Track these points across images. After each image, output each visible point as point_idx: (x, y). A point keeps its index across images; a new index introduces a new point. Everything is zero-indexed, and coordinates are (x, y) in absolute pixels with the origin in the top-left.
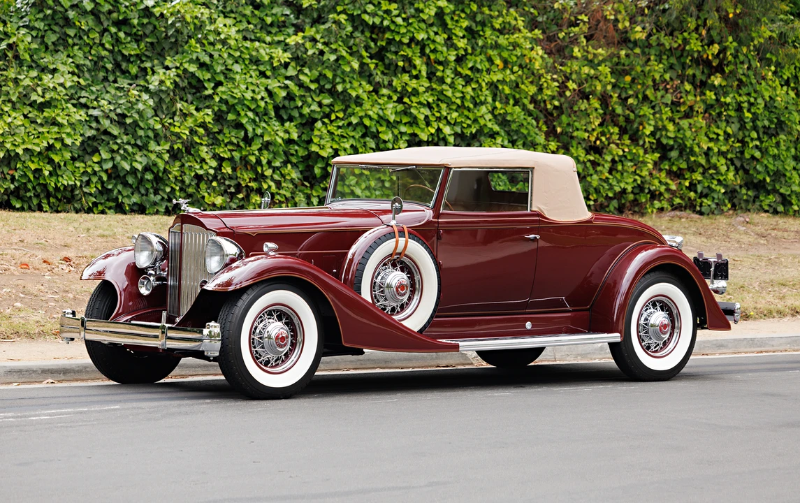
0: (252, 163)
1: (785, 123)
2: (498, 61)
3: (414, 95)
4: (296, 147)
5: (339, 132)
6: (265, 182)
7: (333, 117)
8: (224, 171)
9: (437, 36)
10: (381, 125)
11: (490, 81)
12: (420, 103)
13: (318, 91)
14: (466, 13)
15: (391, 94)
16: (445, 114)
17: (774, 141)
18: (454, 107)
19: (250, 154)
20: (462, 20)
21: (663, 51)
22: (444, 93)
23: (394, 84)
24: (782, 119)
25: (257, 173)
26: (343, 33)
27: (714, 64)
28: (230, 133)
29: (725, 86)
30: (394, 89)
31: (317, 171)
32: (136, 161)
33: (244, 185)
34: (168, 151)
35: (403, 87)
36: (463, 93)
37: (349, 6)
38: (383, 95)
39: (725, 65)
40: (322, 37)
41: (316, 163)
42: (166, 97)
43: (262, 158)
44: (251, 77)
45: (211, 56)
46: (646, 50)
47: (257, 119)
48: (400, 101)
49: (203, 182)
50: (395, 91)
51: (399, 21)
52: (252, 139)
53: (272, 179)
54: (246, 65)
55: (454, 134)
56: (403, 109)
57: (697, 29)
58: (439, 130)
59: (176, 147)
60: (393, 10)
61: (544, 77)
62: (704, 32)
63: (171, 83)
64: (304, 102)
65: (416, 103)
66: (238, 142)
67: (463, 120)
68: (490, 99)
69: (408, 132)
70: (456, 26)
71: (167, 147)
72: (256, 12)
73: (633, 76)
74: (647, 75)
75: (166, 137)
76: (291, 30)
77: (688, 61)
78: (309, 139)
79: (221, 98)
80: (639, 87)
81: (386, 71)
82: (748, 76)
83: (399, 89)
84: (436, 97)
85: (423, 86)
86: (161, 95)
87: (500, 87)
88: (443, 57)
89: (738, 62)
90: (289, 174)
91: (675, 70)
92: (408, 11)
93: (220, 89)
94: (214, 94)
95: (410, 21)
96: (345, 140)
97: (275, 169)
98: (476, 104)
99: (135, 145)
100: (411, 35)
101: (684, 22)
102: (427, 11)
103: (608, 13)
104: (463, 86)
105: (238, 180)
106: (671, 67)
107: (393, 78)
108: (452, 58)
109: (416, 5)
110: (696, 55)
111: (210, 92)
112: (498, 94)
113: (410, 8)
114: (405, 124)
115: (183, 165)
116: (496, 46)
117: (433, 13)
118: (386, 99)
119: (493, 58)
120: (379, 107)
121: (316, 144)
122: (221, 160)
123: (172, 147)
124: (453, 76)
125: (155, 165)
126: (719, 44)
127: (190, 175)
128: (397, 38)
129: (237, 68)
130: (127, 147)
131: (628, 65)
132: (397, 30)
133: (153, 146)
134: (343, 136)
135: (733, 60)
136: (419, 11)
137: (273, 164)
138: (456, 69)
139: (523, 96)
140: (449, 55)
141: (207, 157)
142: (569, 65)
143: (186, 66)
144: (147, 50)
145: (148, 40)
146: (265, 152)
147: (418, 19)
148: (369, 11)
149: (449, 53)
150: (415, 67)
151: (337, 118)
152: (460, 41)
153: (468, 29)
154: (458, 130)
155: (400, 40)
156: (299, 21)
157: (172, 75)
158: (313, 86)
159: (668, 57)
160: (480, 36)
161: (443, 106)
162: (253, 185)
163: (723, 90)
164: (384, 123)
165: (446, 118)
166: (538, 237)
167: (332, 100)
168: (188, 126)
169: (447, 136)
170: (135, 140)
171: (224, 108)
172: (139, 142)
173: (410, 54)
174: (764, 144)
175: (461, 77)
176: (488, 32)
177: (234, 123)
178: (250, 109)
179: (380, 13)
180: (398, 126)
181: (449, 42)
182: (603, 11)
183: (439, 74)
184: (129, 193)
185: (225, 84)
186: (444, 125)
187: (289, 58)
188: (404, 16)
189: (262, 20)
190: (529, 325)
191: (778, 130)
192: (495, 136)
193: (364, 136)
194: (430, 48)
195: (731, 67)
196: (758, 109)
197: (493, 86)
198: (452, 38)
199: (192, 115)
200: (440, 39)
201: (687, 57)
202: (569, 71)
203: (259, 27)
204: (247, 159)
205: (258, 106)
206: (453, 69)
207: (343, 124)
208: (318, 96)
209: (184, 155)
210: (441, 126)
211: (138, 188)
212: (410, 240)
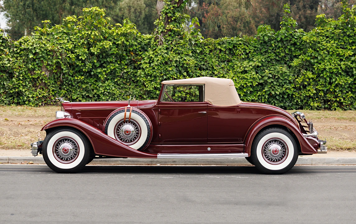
8: (320, 94)
25: (335, 95)
32: (277, 91)
33: (329, 99)
43: (336, 90)
53: (342, 97)
59: (297, 86)
66: (326, 84)
71: (293, 86)
75: (293, 83)
94: (315, 67)
105: (327, 97)
122: (318, 90)
125: (288, 92)
146: (337, 87)
166: (206, 112)
168: (302, 78)
187: (352, 54)
190: (209, 149)
212: (132, 113)
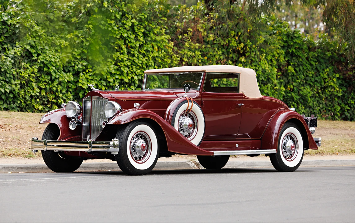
0: (54, 91)
1: (271, 79)
2: (156, 48)
3: (122, 62)
4: (71, 85)
5: (90, 78)
6: (59, 100)
7: (87, 71)
8: (42, 94)
9: (131, 36)
10: (108, 75)
11: (153, 56)
12: (125, 65)
13: (80, 60)
14: (143, 26)
15: (112, 61)
16: (135, 70)
17: (266, 87)
18: (138, 68)
19: (53, 87)
20: (141, 29)
21: (219, 46)
22: (135, 61)
23: (113, 56)
24: (269, 77)
25: (56, 95)
26: (91, 33)
27: (241, 52)
28: (44, 77)
29: (245, 62)
30: (113, 59)
31: (81, 95)
32: (6, 88)
33: (50, 101)
34: (19, 84)
35: (117, 58)
36: (142, 61)
37: (93, 21)
38: (109, 62)
39: (246, 53)
40: (81, 35)
41: (80, 91)
42: (17, 60)
43: (58, 89)
44: (52, 52)
45: (35, 42)
46: (213, 46)
47: (56, 71)
48: (116, 64)
49: (33, 99)
50: (114, 60)
51: (115, 28)
52: (54, 80)
53: (62, 99)
54: (49, 47)
55: (138, 80)
56: (117, 68)
57: (234, 37)
58: (132, 78)
59: (22, 82)
60: (113, 23)
61: (173, 56)
62: (237, 38)
63: (20, 53)
64: (75, 64)
65: (123, 65)
66: (48, 81)
67: (142, 73)
68: (153, 64)
69: (120, 78)
70: (139, 31)
71: (19, 82)
72: (51, 24)
73: (208, 57)
74: (213, 56)
75: (18, 78)
76: (66, 32)
77: (230, 51)
78: (77, 81)
79: (41, 61)
80: (211, 62)
81: (109, 51)
82: (254, 58)
83: (116, 59)
84: (131, 63)
85: (125, 57)
86: (15, 59)
87: (157, 59)
88: (134, 45)
89: (252, 51)
90: (69, 96)
91: (224, 54)
92: (119, 24)
93: (40, 57)
94: (37, 59)
95: (120, 28)
96: (93, 81)
97: (63, 94)
98: (147, 66)
99: (5, 81)
100: (121, 34)
101: (229, 33)
102: (127, 24)
103: (199, 28)
104: (142, 58)
105: (48, 98)
106: (223, 53)
107: (112, 54)
108: (138, 45)
109: (122, 22)
110: (234, 48)
111: (35, 58)
112: (156, 62)
113: (119, 23)
114: (118, 75)
115: (25, 91)
116: (155, 41)
117: (130, 25)
118: (110, 63)
119: (154, 46)
120: (107, 67)
121: (81, 83)
122: (41, 89)
123: (21, 83)
124: (138, 53)
125: (14, 90)
126: (244, 43)
127: (28, 95)
128: (115, 36)
129: (47, 47)
130: (2, 82)
131: (206, 52)
132: (114, 32)
133: (13, 81)
134: (92, 80)
135: (249, 50)
136: (124, 24)
137: (62, 92)
138: (139, 51)
139: (166, 64)
140: (136, 44)
141: (35, 87)
142: (183, 50)
143: (25, 46)
144: (4, 40)
145: (5, 35)
146: (59, 86)
147: (123, 28)
148: (102, 23)
149: (136, 43)
150: (122, 49)
151: (89, 71)
152: (140, 38)
153: (144, 33)
154: (140, 78)
155: (116, 37)
156: (70, 28)
157: (20, 50)
158: (78, 57)
159: (222, 49)
160: (148, 36)
161: (134, 67)
162: (54, 101)
163: (245, 64)
164: (109, 74)
165: (135, 72)
166: (243, 104)
167: (87, 63)
168: (28, 73)
169: (135, 81)
170: (5, 79)
171: (42, 65)
172: (7, 80)
173: (120, 43)
174: (262, 88)
175: (141, 54)
176: (152, 34)
177: (46, 72)
178: (53, 66)
179: (107, 25)
180: (115, 76)
181: (136, 39)
182: (197, 27)
183: (132, 52)
184: (3, 103)
185: (42, 55)
186: (134, 75)
187: (68, 44)
188: (117, 26)
189: (54, 27)
190: (237, 145)
191: (268, 82)
192: (155, 81)
193: (101, 80)
194: (129, 41)
195: (249, 54)
196: (260, 72)
197: (154, 58)
198: (137, 37)
199: (28, 68)
200: (133, 36)
201: (230, 49)
202: (183, 53)
203: (53, 31)
204: (51, 89)
205: (57, 65)
206: (138, 50)
207: (92, 74)
208: (81, 61)
209: (26, 86)
210: (133, 76)
211: (6, 101)
212: (193, 104)
